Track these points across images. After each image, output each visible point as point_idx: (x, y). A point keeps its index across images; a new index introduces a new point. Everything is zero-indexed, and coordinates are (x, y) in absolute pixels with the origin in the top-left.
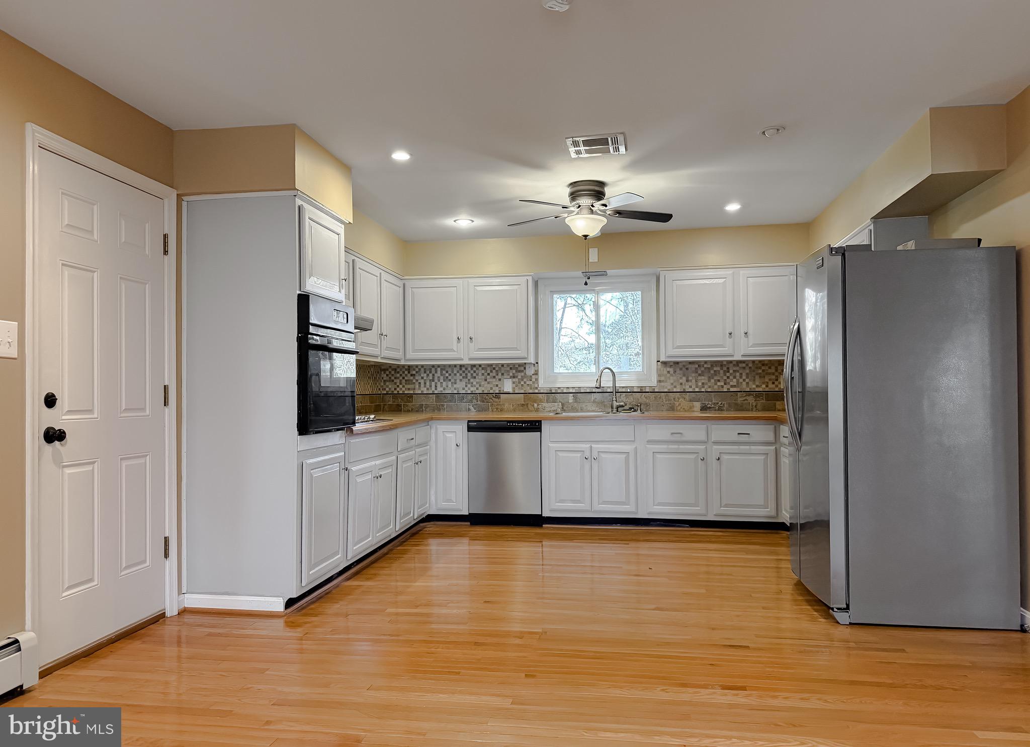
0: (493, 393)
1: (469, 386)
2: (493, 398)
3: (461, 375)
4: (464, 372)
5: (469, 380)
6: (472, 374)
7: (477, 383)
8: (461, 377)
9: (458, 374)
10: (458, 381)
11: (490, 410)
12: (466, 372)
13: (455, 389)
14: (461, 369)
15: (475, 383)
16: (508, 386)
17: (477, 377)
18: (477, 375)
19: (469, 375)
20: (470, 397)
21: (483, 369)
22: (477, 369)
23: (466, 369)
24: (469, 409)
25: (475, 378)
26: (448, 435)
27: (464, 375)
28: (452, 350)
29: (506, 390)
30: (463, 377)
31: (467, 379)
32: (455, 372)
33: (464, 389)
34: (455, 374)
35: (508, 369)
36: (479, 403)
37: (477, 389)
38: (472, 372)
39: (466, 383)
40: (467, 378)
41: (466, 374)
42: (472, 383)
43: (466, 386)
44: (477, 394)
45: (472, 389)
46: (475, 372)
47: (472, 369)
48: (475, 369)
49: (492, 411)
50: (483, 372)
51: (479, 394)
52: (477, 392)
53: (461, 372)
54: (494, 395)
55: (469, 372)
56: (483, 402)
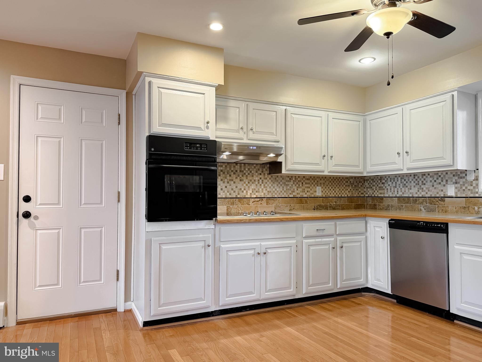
0: (439, 197)
1: (420, 191)
2: (439, 201)
3: (414, 182)
4: (416, 180)
5: (420, 186)
6: (422, 182)
7: (426, 188)
8: (415, 184)
9: (412, 182)
10: (412, 187)
11: (437, 211)
12: (418, 180)
13: (411, 193)
14: (414, 178)
15: (424, 189)
16: (451, 191)
17: (426, 184)
18: (427, 182)
19: (420, 182)
20: (421, 200)
21: (431, 177)
22: (427, 177)
23: (418, 177)
24: (421, 210)
25: (425, 184)
26: (377, 229)
27: (416, 182)
28: (395, 163)
29: (449, 194)
30: (416, 184)
31: (419, 186)
32: (411, 180)
33: (416, 193)
34: (411, 182)
35: (452, 176)
36: (428, 204)
37: (427, 193)
38: (423, 180)
39: (418, 188)
40: (418, 184)
41: (418, 182)
42: (423, 189)
43: (418, 191)
44: (426, 197)
45: (423, 193)
46: (425, 179)
47: (422, 177)
48: (424, 177)
49: (438, 212)
50: (431, 179)
51: (428, 197)
52: (427, 196)
53: (414, 180)
54: (440, 198)
55: (420, 179)
56: (431, 204)
